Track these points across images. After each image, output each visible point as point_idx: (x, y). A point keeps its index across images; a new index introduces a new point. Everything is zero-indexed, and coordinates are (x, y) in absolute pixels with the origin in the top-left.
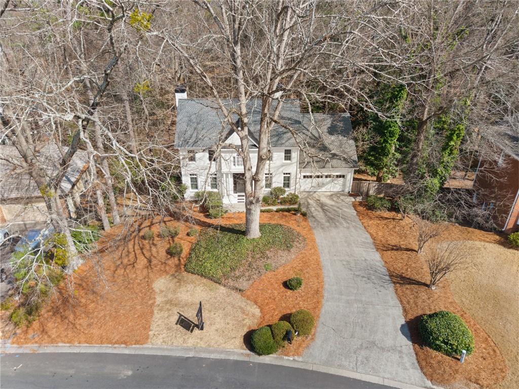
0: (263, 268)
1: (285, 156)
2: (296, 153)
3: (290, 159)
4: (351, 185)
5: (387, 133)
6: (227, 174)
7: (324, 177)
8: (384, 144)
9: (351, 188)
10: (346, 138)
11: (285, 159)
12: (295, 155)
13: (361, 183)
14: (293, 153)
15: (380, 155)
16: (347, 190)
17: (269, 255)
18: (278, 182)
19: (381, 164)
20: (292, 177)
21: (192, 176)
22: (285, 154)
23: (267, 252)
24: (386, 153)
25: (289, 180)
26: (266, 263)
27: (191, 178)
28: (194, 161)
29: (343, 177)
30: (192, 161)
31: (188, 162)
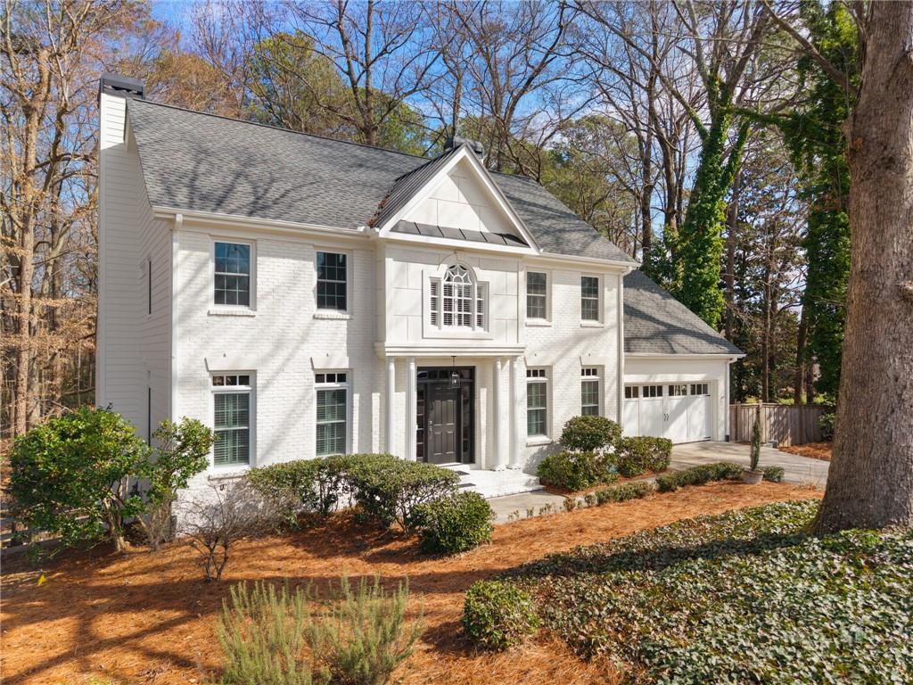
1: (582, 303)
2: (615, 290)
3: (596, 315)
4: (729, 413)
6: (401, 362)
7: (666, 393)
9: (729, 423)
11: (583, 316)
12: (611, 297)
13: (742, 407)
14: (606, 289)
16: (721, 433)
20: (606, 386)
21: (226, 388)
22: (583, 291)
25: (596, 399)
27: (219, 399)
28: (245, 300)
29: (705, 392)
30: (231, 302)
31: (214, 308)
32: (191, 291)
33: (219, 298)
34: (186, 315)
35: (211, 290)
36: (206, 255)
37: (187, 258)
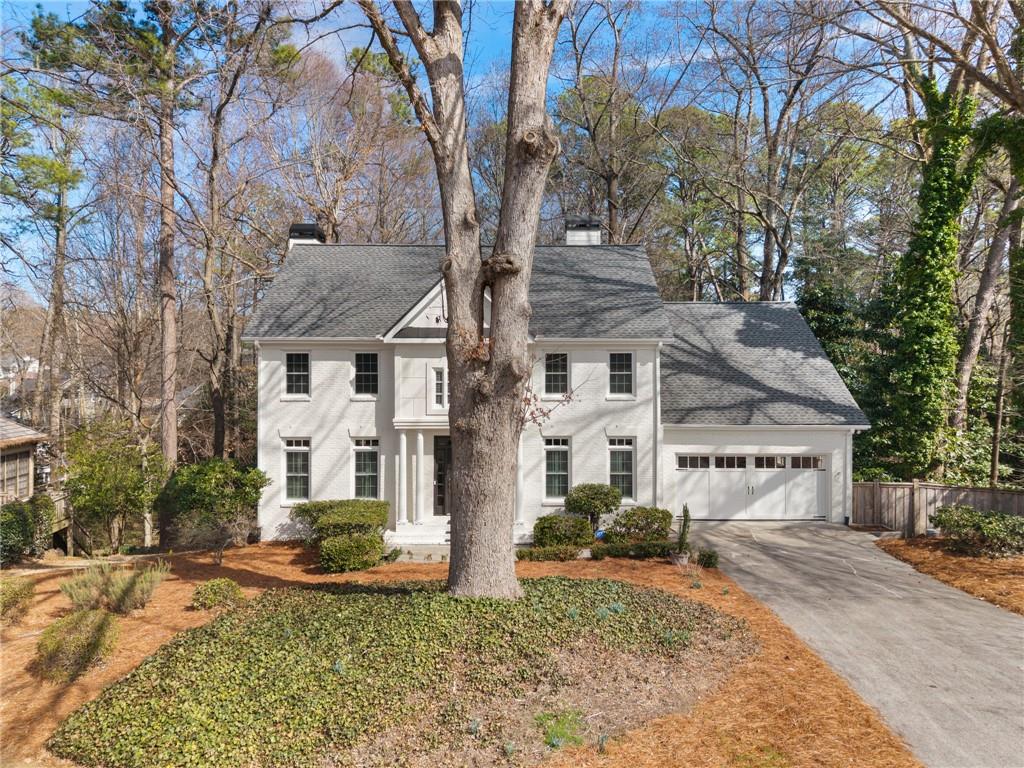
0: (530, 732)
1: (612, 378)
2: (651, 365)
3: (629, 390)
4: (849, 492)
5: (920, 351)
6: (412, 434)
7: (751, 465)
8: (918, 389)
9: (849, 503)
10: (799, 355)
11: (613, 390)
12: (646, 372)
13: (881, 486)
14: (638, 364)
15: (908, 428)
16: (837, 514)
17: (564, 669)
18: (591, 468)
19: (915, 457)
20: (639, 456)
21: (294, 448)
22: (613, 367)
23: (555, 655)
24: (928, 418)
25: (629, 468)
26: (547, 705)
27: (290, 455)
28: (306, 390)
29: (815, 466)
30: (298, 391)
31: (285, 396)
32: (269, 386)
33: (290, 390)
34: (267, 402)
35: (284, 384)
36: (278, 362)
37: (267, 366)
